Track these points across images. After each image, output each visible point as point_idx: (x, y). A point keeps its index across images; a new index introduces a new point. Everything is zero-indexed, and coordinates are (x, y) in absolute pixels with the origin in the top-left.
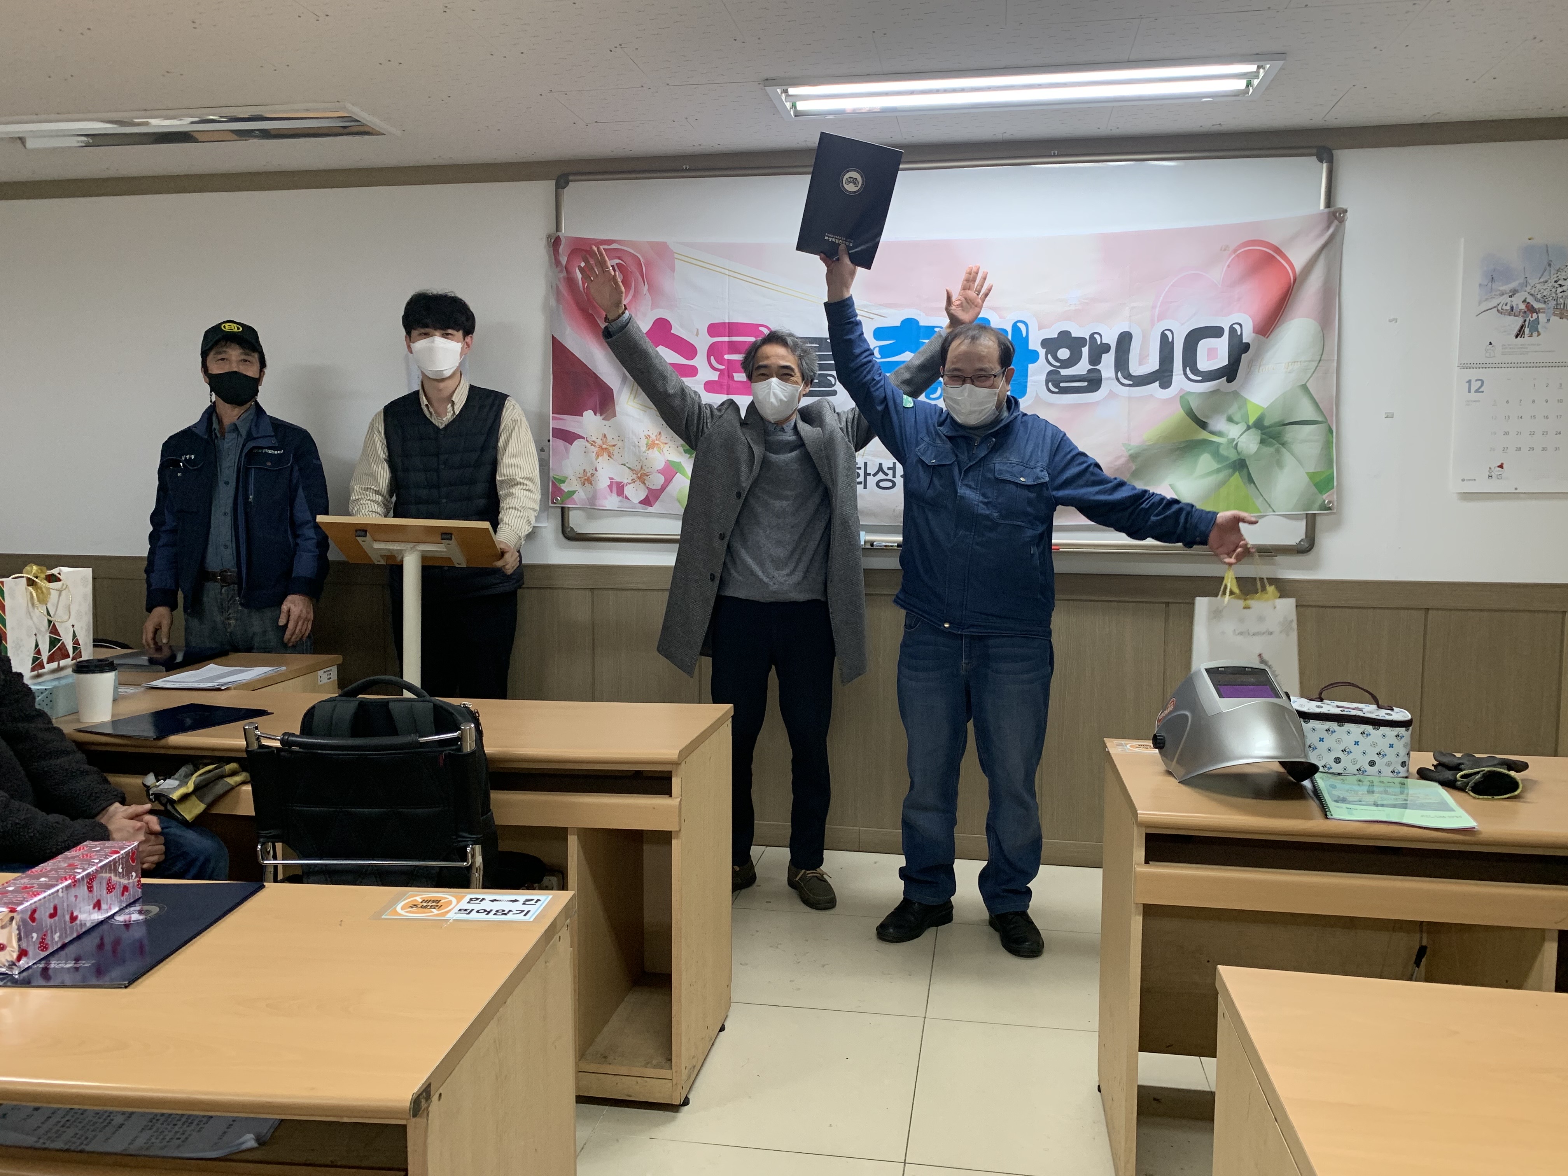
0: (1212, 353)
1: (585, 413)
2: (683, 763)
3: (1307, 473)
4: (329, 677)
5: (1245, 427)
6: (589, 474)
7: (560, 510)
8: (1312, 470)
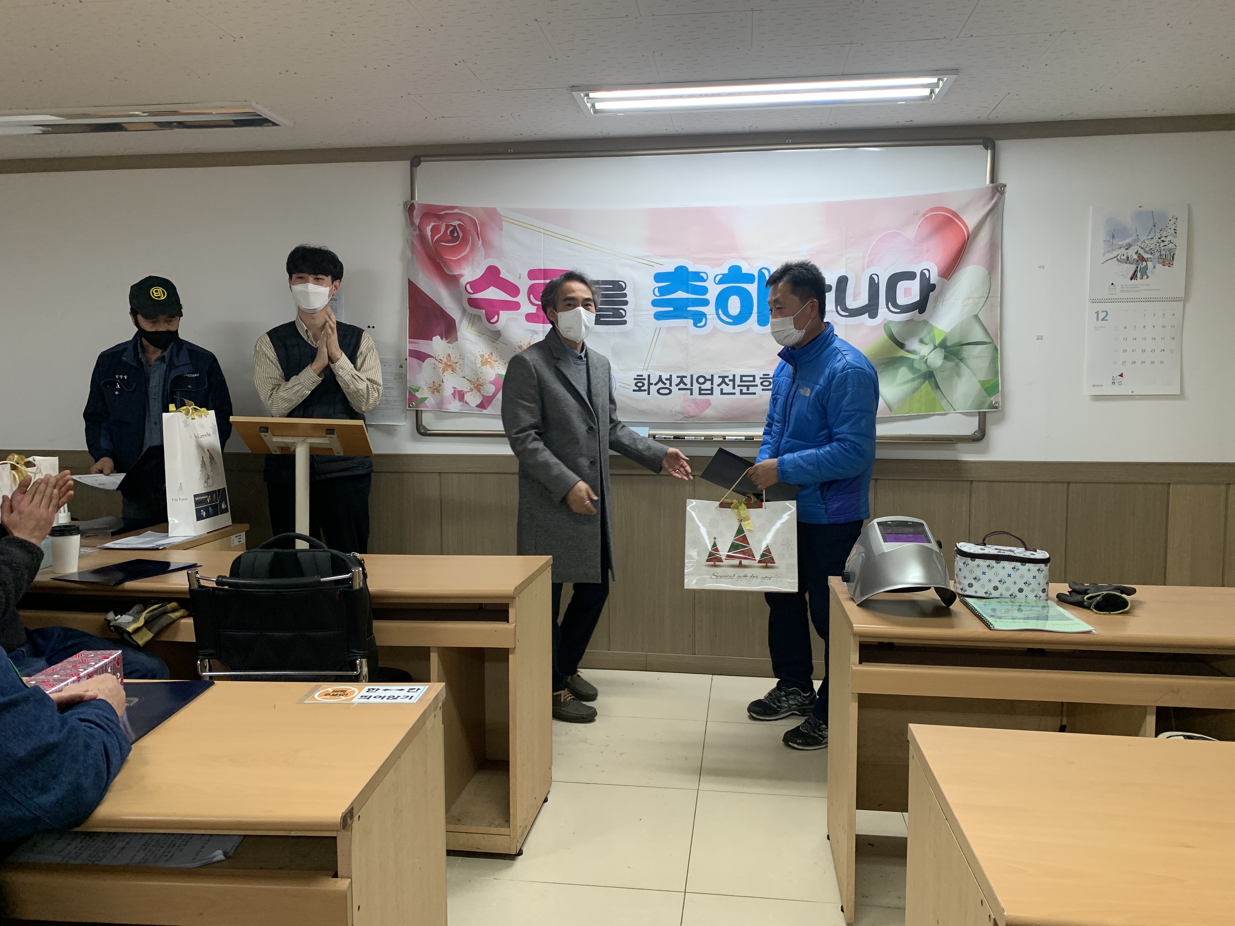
0: (907, 291)
1: (434, 338)
2: (517, 598)
3: (979, 381)
4: (240, 540)
5: (933, 347)
6: (437, 385)
7: (415, 412)
8: (983, 379)
